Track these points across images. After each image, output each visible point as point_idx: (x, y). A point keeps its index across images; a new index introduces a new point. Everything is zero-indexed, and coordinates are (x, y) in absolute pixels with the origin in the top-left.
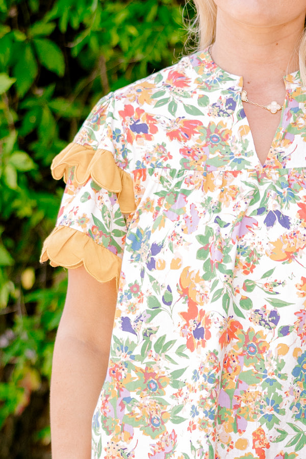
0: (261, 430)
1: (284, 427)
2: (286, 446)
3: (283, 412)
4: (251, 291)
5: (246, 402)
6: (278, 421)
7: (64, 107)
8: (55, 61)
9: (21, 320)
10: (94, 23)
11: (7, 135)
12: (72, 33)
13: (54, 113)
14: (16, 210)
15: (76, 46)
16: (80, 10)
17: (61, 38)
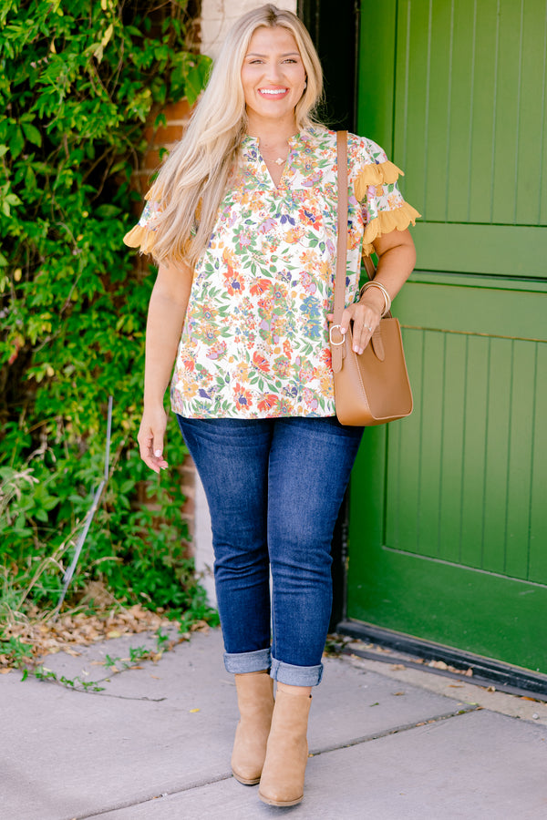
0: (287, 342)
1: (299, 340)
2: (301, 352)
4: (275, 261)
5: (278, 326)
6: (295, 337)
7: (42, 167)
8: (36, 138)
9: (13, 301)
10: (60, 114)
11: (4, 184)
12: (46, 120)
13: (34, 171)
14: (11, 231)
15: (49, 127)
16: (52, 105)
17: (39, 123)
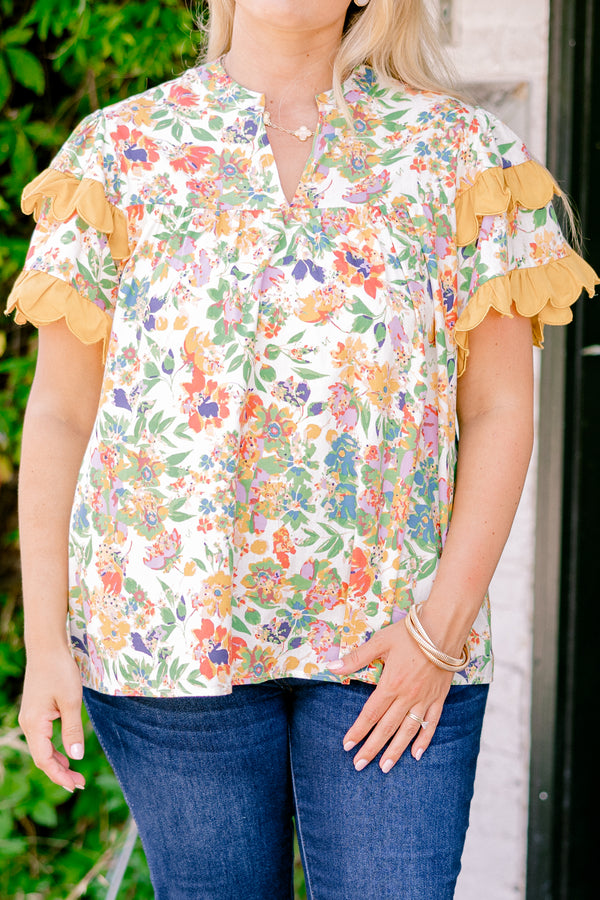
0: (284, 531)
1: (314, 527)
2: (317, 551)
3: (313, 509)
4: (274, 358)
5: (267, 495)
6: (305, 520)
7: (43, 132)
8: (33, 76)
10: (82, 30)
12: (54, 41)
13: (31, 141)
15: (59, 57)
16: (64, 13)
17: (41, 47)
